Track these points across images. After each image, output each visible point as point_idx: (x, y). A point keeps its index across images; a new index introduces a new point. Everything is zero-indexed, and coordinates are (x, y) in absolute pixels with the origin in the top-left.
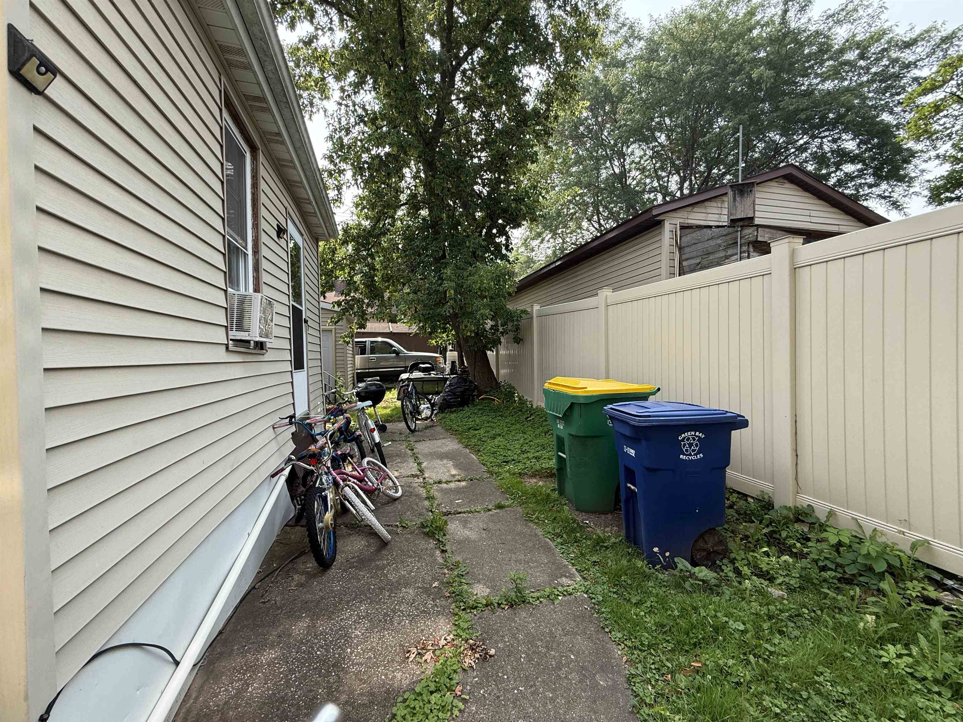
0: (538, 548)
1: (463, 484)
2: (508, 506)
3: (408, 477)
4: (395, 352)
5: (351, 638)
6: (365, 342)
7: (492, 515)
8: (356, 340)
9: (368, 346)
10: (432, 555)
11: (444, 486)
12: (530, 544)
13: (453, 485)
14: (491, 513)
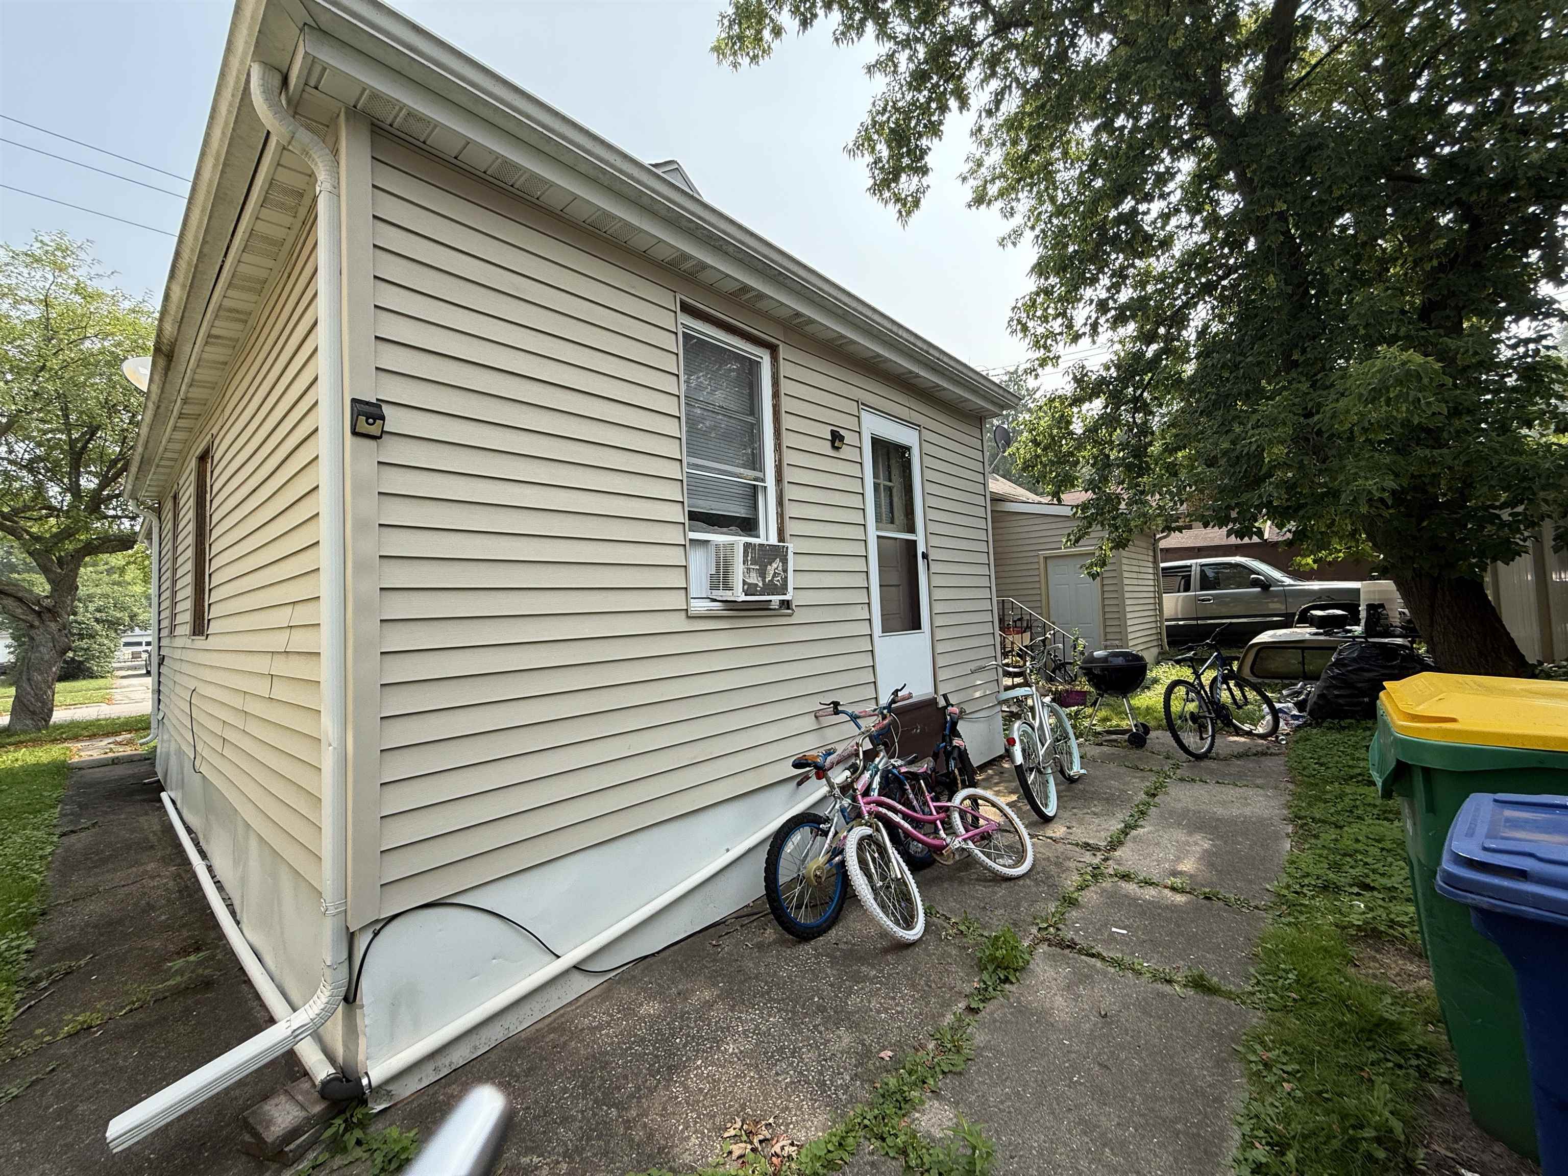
0: (1177, 1133)
1: (1180, 899)
2: (1229, 995)
3: (1077, 845)
4: (1255, 583)
5: (719, 1048)
6: (1190, 566)
7: (1162, 996)
8: (1162, 565)
9: (1195, 573)
10: (946, 1005)
11: (1131, 888)
12: (1168, 1111)
13: (1150, 893)
14: (1167, 988)
